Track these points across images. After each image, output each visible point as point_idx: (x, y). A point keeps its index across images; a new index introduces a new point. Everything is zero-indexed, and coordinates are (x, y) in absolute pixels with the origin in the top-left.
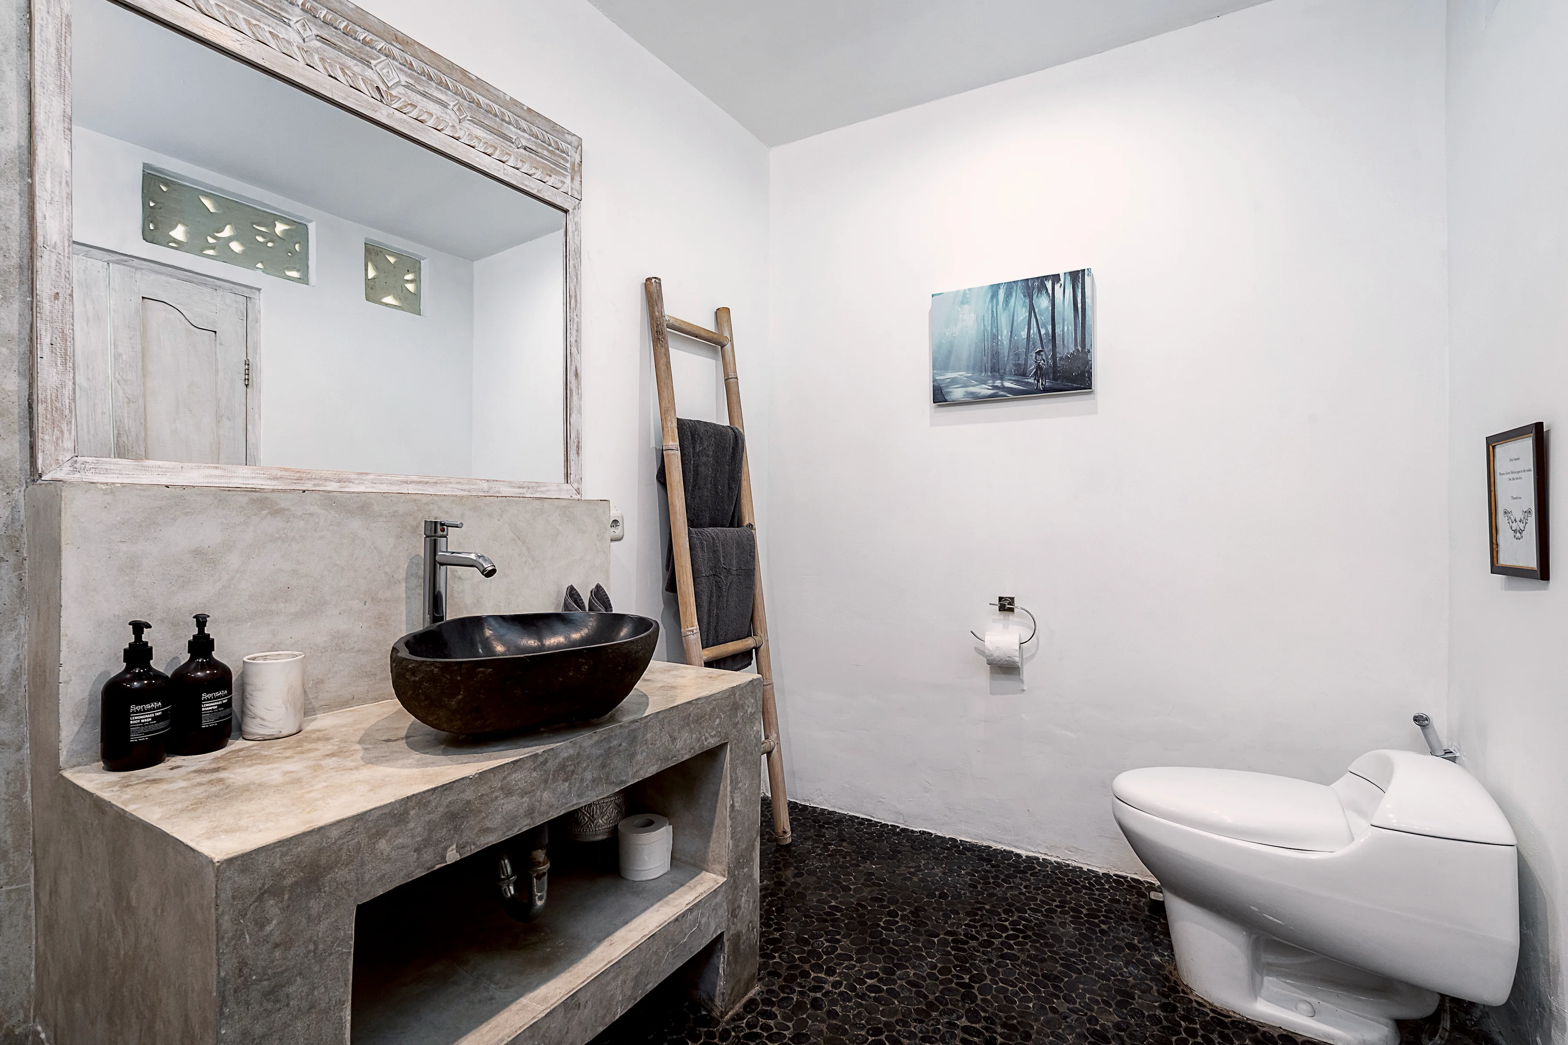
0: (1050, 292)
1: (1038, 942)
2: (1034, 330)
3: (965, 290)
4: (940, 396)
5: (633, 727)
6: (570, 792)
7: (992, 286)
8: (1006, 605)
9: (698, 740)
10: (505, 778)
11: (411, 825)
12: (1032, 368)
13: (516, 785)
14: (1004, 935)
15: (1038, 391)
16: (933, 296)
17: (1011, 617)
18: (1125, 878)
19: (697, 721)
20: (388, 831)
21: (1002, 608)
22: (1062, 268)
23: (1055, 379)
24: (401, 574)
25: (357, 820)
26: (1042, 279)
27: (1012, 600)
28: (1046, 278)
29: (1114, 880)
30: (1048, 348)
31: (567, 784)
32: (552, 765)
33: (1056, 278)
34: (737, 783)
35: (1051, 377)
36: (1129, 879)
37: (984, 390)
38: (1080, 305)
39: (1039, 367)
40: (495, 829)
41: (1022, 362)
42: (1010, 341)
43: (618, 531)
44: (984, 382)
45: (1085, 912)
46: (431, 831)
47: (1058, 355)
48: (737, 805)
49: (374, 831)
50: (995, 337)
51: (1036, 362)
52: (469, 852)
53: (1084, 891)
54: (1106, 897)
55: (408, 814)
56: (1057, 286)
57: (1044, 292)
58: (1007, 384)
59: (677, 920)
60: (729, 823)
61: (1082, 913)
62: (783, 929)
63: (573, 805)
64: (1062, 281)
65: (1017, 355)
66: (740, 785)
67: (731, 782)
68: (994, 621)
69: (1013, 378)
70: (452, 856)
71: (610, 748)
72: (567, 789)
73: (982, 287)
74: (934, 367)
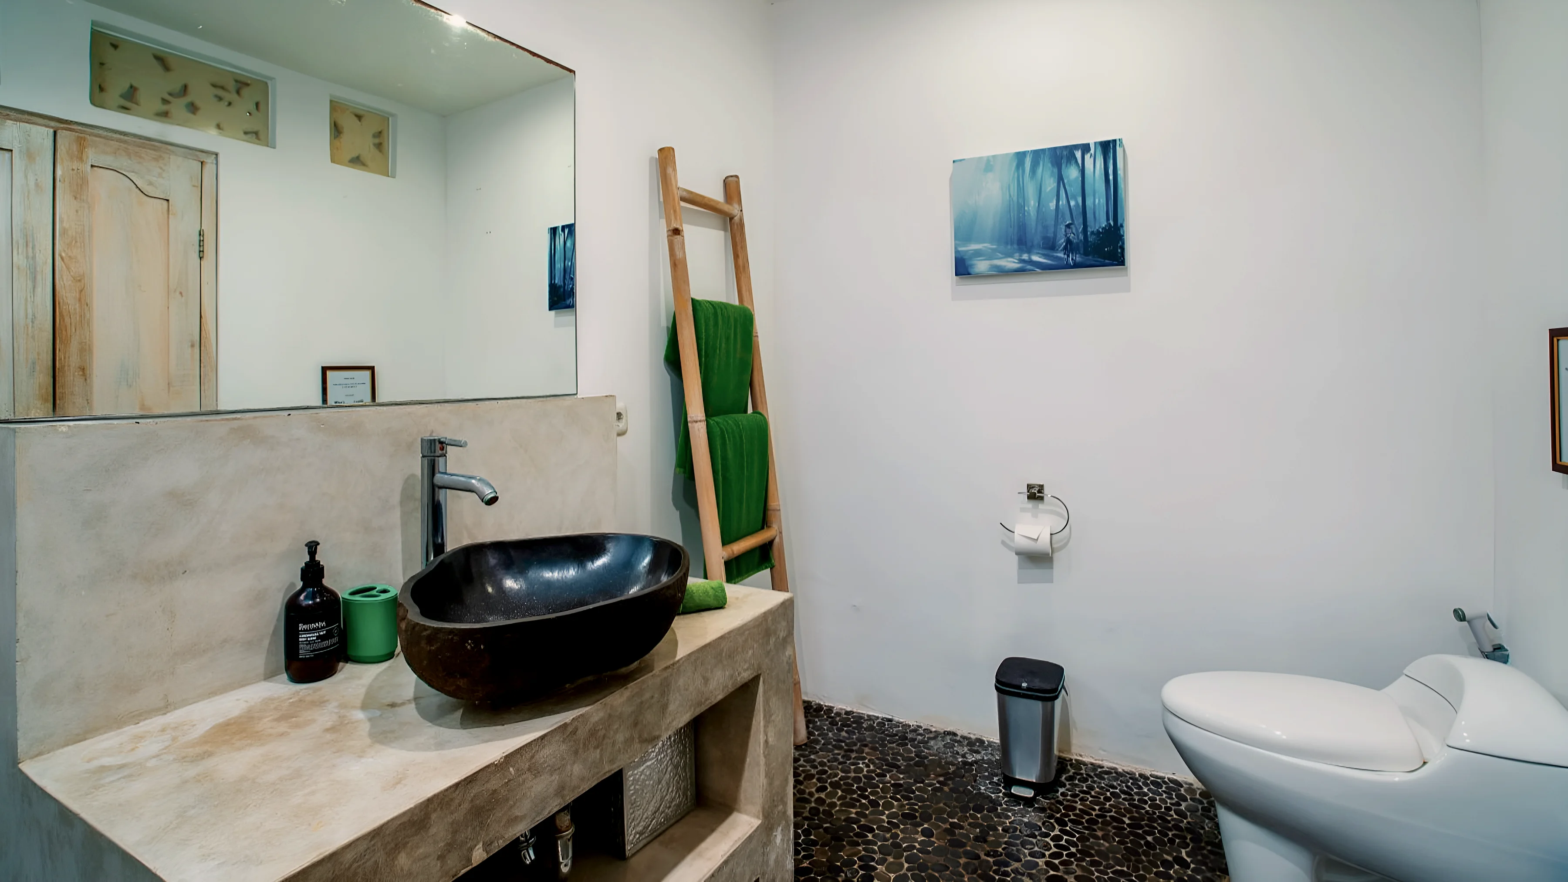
0: (1080, 161)
1: (1084, 860)
2: (1063, 202)
3: (988, 157)
4: (962, 269)
5: (665, 674)
6: (601, 759)
7: (1018, 154)
8: (1035, 494)
9: (732, 676)
10: (532, 757)
11: (433, 830)
12: (1062, 241)
13: (545, 762)
14: (1047, 853)
15: (1068, 267)
16: (954, 162)
17: (1041, 506)
18: (1162, 778)
19: (730, 656)
20: (408, 843)
21: (1032, 497)
22: (1093, 138)
23: (1086, 254)
24: (396, 498)
25: (373, 837)
26: (1071, 149)
27: (1041, 488)
28: (1076, 147)
29: (1152, 782)
30: (1079, 221)
31: (598, 751)
32: (582, 733)
33: (1085, 148)
34: (771, 716)
35: (1082, 252)
36: (1166, 780)
37: (1011, 263)
38: (1111, 177)
39: (1069, 241)
40: (523, 818)
41: (1051, 235)
42: (1038, 212)
43: (621, 425)
44: (1011, 256)
45: (1127, 821)
46: (455, 832)
47: (1089, 229)
48: (770, 739)
49: (393, 845)
50: (1021, 207)
51: (1066, 236)
52: (495, 848)
53: (1123, 796)
54: (1146, 803)
55: (430, 818)
56: (1087, 157)
57: (1073, 162)
58: (1035, 258)
59: (713, 875)
60: (762, 761)
61: (1124, 822)
62: (813, 856)
63: (605, 774)
64: (1092, 151)
65: (1045, 228)
66: (773, 717)
67: (765, 717)
68: (1023, 510)
69: (1040, 252)
70: (479, 856)
71: (642, 703)
72: (598, 757)
73: (1007, 154)
74: (957, 237)
